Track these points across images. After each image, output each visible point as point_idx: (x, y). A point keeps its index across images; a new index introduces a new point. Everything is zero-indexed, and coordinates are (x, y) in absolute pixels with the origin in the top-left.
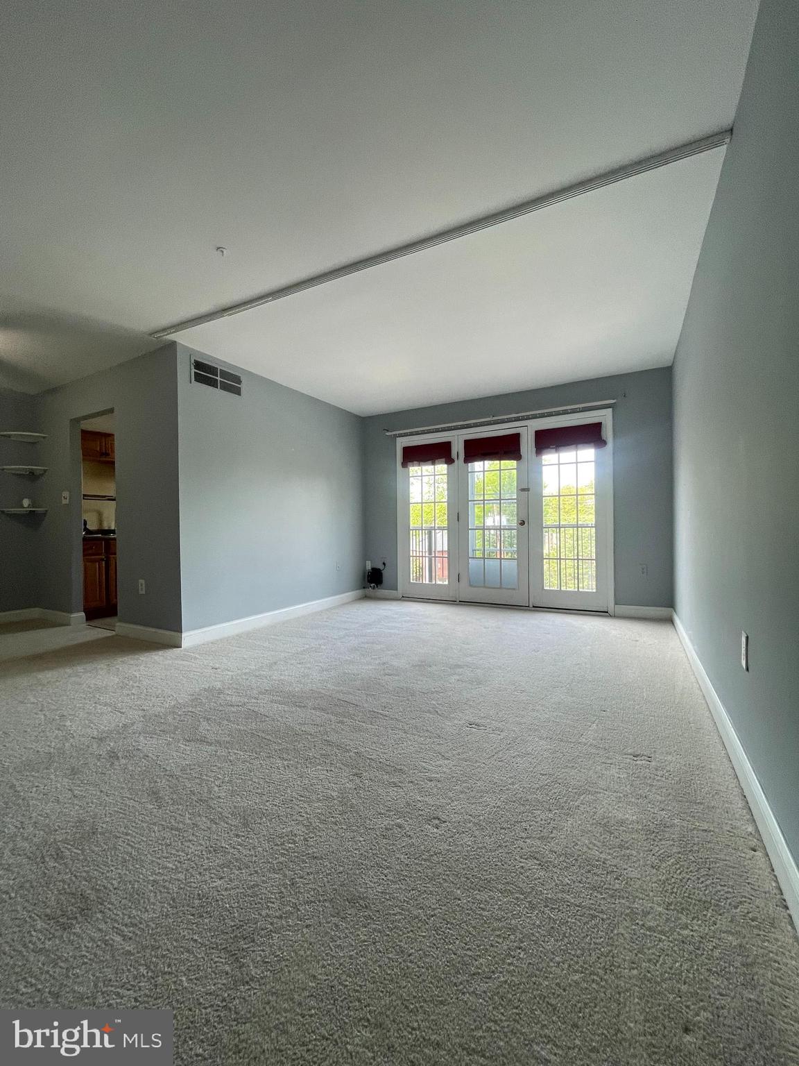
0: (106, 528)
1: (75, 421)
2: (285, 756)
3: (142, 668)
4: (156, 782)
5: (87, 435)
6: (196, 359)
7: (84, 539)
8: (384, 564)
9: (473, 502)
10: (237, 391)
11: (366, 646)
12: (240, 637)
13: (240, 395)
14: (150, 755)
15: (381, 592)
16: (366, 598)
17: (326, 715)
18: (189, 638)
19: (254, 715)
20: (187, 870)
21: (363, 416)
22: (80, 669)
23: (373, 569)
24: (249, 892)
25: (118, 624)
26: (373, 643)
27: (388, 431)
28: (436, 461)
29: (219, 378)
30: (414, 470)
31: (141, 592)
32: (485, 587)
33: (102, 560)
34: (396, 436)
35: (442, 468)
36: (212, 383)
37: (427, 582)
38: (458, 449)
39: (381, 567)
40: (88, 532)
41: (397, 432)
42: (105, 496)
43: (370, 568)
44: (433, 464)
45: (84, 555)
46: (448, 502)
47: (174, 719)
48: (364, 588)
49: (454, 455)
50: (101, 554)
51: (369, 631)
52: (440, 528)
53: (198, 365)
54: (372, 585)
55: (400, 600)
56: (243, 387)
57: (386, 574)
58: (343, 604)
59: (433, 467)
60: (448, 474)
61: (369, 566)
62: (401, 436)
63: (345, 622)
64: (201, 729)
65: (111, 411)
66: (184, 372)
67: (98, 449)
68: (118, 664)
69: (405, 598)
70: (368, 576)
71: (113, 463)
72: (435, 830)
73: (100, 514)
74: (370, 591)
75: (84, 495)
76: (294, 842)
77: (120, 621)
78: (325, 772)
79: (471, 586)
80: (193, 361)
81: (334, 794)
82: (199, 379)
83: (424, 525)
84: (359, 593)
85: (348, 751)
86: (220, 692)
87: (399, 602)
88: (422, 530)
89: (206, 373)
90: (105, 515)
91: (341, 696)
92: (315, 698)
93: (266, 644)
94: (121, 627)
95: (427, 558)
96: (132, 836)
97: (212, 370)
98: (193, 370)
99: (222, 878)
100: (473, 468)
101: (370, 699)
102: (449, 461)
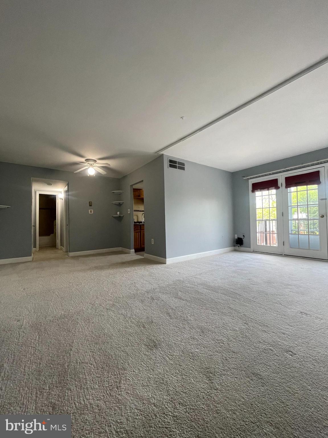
0: (139, 221)
1: (132, 186)
2: (213, 310)
3: (155, 270)
4: (168, 310)
5: (135, 190)
6: (170, 159)
7: (134, 225)
8: (244, 236)
9: (291, 207)
10: (184, 169)
11: (239, 271)
12: (186, 262)
13: (184, 170)
14: (164, 300)
15: (242, 248)
16: (235, 250)
17: (227, 297)
18: (169, 261)
19: (197, 292)
20: (185, 343)
21: (232, 171)
22: (136, 268)
23: (238, 238)
24: (209, 357)
25: (145, 254)
26: (242, 270)
27: (244, 177)
28: (270, 188)
29: (177, 165)
30: (258, 193)
31: (152, 243)
32: (299, 248)
33: (139, 232)
34: (248, 179)
35: (273, 191)
36: (175, 167)
37: (265, 245)
38: (282, 181)
39: (242, 237)
40: (135, 222)
41: (249, 177)
42: (139, 210)
43: (237, 238)
44: (268, 190)
45: (134, 230)
46: (277, 207)
47: (169, 289)
48: (234, 246)
49: (279, 184)
50: (138, 230)
51: (240, 265)
52: (272, 220)
53: (171, 161)
54: (238, 245)
55: (252, 252)
56: (186, 167)
57: (245, 240)
58: (225, 253)
59: (268, 191)
60: (276, 194)
61: (236, 237)
62: (251, 178)
63: (227, 260)
64: (179, 294)
65: (142, 181)
66: (166, 164)
67: (137, 194)
68: (147, 268)
69: (254, 252)
70: (236, 241)
71: (143, 199)
72: (291, 357)
73: (137, 216)
74: (237, 248)
75: (134, 210)
76: (224, 344)
77: (145, 253)
78: (231, 320)
79: (291, 248)
80: (169, 160)
81: (237, 329)
82: (171, 166)
83: (264, 219)
84: (232, 248)
85: (239, 313)
86: (183, 282)
87: (251, 253)
88: (263, 221)
89: (173, 164)
90: (139, 217)
91: (232, 290)
92: (221, 290)
93: (196, 266)
94: (146, 255)
95: (264, 234)
96: (164, 326)
97: (175, 162)
98: (169, 163)
99: (198, 349)
100: (290, 190)
101: (245, 293)
102: (277, 187)
